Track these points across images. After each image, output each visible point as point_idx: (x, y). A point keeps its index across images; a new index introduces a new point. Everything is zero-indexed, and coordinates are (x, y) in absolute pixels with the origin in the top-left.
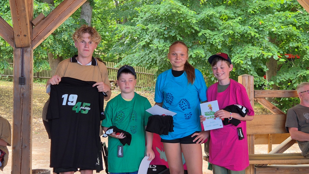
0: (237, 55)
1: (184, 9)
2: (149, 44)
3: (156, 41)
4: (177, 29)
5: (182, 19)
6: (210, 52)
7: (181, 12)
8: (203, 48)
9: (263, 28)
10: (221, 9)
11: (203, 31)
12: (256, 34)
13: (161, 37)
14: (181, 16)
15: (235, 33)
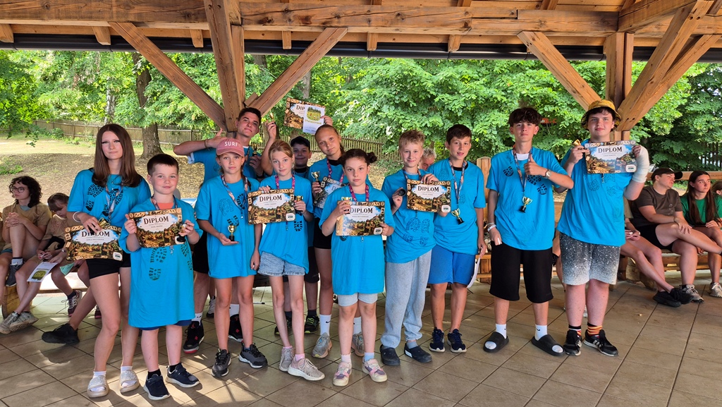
0: (481, 123)
1: (419, 71)
2: (377, 111)
3: (385, 108)
4: (410, 93)
5: (415, 82)
6: (449, 119)
7: (414, 74)
8: (441, 115)
9: (512, 90)
10: (463, 68)
11: (440, 96)
12: (503, 98)
13: (392, 103)
14: (414, 78)
15: (478, 97)
